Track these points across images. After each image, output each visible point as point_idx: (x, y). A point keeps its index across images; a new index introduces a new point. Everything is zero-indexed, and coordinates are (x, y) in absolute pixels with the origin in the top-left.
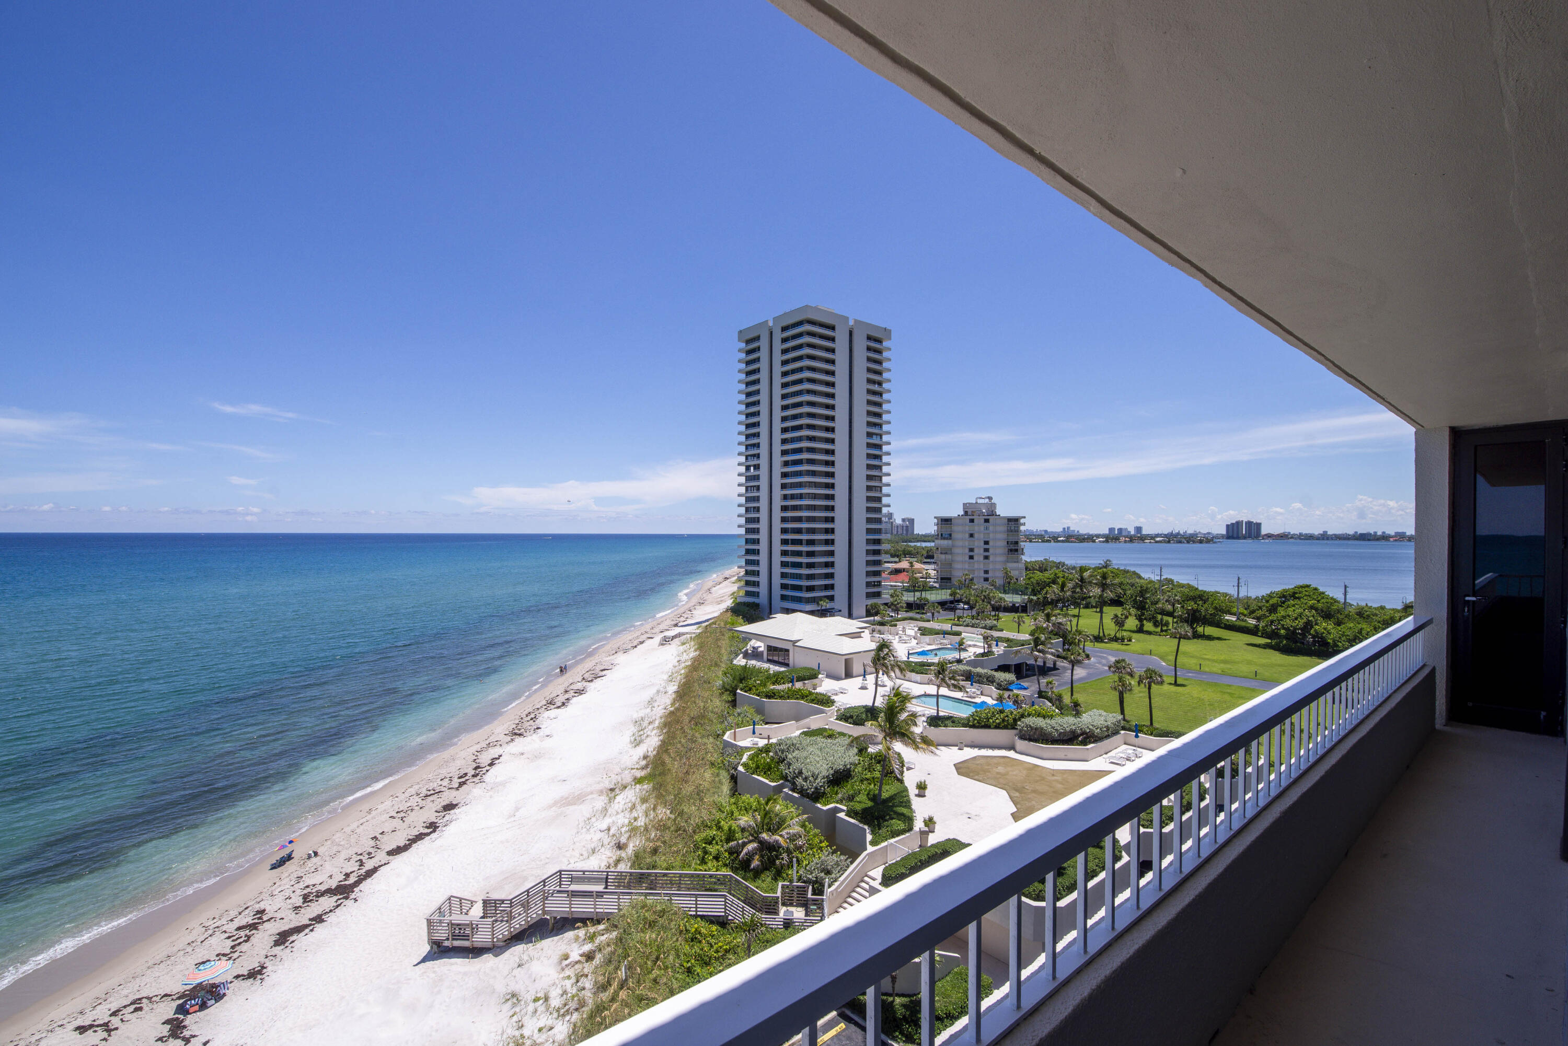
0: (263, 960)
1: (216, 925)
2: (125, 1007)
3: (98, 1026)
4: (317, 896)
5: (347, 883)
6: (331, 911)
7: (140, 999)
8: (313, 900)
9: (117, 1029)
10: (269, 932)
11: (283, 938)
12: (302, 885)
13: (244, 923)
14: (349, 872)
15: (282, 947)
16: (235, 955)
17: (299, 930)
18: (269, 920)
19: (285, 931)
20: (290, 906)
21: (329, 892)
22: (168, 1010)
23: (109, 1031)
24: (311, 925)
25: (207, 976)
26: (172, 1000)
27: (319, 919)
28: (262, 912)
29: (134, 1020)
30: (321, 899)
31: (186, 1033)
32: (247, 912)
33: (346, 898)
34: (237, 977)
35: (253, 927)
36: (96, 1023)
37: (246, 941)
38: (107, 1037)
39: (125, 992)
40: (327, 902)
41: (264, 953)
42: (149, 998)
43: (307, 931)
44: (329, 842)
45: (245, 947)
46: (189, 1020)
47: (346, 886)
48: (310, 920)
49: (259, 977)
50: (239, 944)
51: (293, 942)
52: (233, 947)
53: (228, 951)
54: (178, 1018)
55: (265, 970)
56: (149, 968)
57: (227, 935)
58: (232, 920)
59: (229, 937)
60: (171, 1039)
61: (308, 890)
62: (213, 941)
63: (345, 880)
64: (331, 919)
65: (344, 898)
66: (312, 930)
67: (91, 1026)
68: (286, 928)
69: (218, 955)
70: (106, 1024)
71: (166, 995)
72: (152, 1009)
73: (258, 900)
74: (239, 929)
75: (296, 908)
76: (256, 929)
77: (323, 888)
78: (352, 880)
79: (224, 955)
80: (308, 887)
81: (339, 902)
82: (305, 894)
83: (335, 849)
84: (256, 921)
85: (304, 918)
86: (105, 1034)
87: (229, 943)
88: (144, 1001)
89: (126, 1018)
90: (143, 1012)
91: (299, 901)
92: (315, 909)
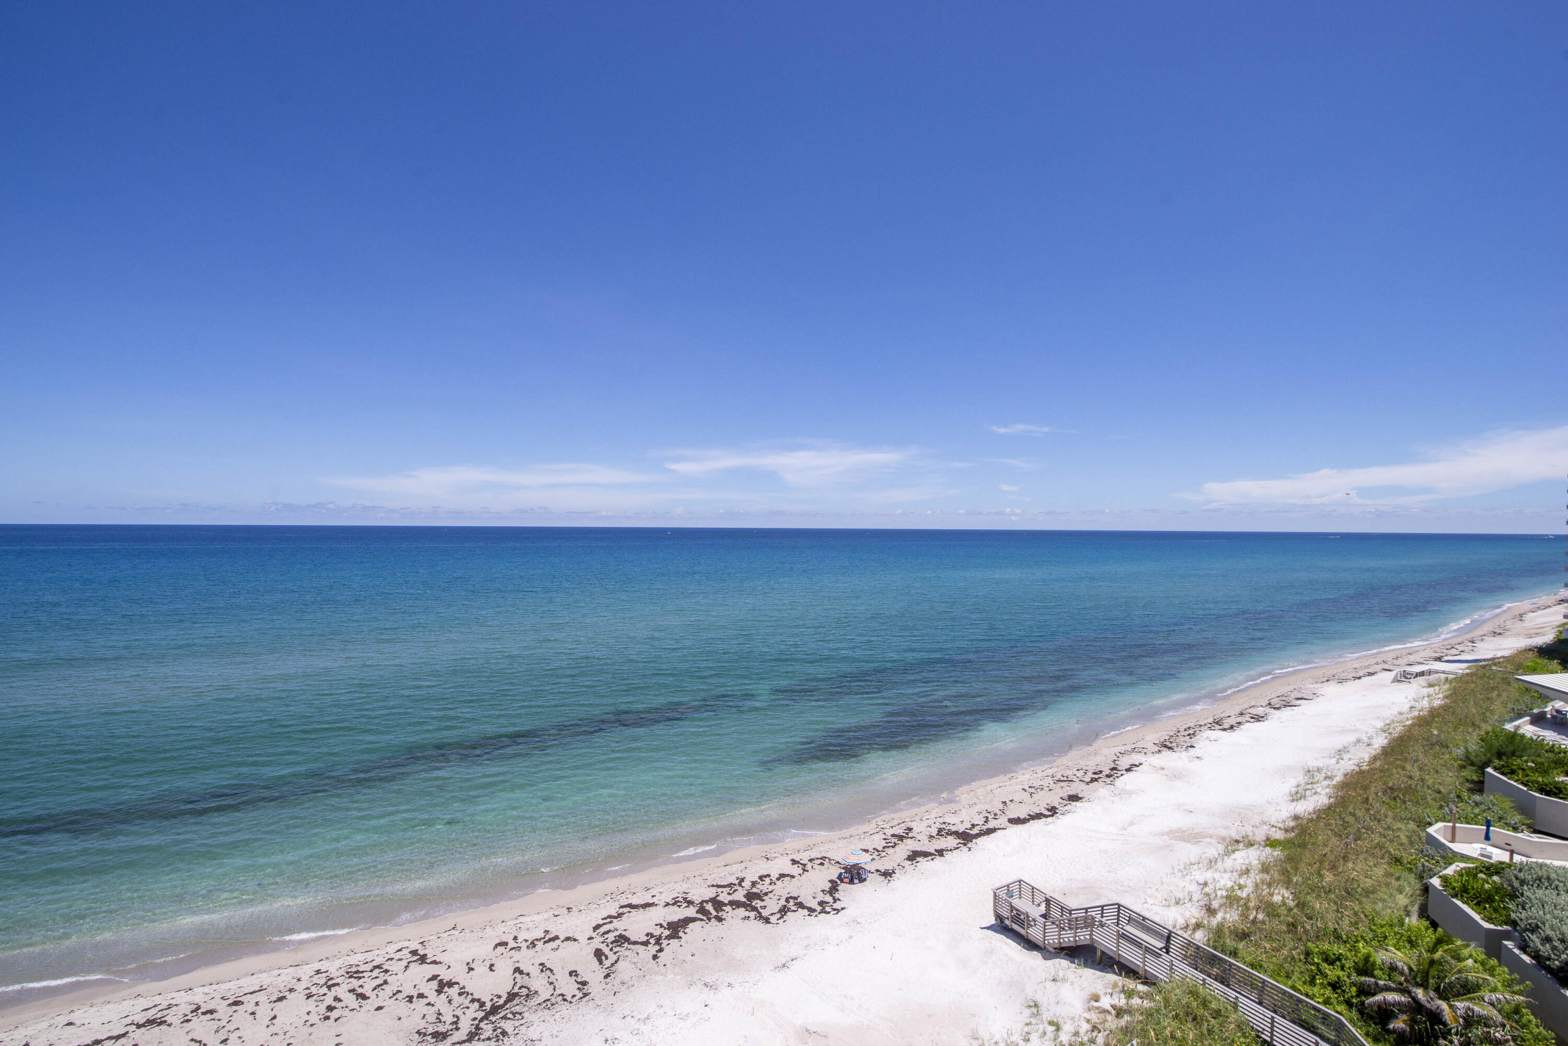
0: (896, 866)
1: (883, 826)
2: (817, 859)
3: (801, 864)
4: (947, 834)
5: (971, 832)
6: (951, 850)
7: (825, 858)
8: (943, 835)
9: (808, 871)
10: (908, 847)
11: (914, 856)
12: (941, 820)
13: (897, 833)
14: (975, 823)
15: (910, 863)
16: (883, 854)
17: (925, 854)
18: (911, 838)
19: (917, 851)
20: (928, 834)
21: (957, 834)
22: (834, 872)
23: (804, 870)
24: (934, 854)
25: (863, 859)
27: (940, 853)
28: (910, 829)
29: (818, 870)
30: (949, 837)
31: (837, 896)
32: (903, 825)
33: (965, 844)
34: (877, 871)
35: (901, 838)
36: (801, 862)
37: (893, 847)
39: (822, 849)
40: (952, 841)
41: (898, 861)
42: (830, 860)
43: (930, 858)
44: (973, 793)
45: (890, 851)
46: (842, 887)
47: (968, 834)
48: (936, 850)
49: (889, 878)
50: (889, 847)
51: (918, 862)
52: (884, 847)
53: (880, 849)
54: (836, 882)
55: (893, 875)
56: (839, 839)
57: (885, 837)
58: (892, 827)
59: (885, 839)
60: (828, 895)
61: (944, 826)
62: (876, 837)
63: (970, 829)
64: (948, 856)
65: (963, 844)
66: (932, 859)
67: (798, 862)
68: (919, 849)
69: (874, 849)
70: (804, 865)
71: (838, 862)
72: (828, 868)
73: (913, 819)
74: (893, 835)
75: (931, 836)
76: (902, 840)
77: (953, 829)
78: (975, 831)
79: (878, 851)
80: (944, 823)
81: (960, 845)
82: (940, 829)
83: (974, 800)
84: (904, 835)
85: (931, 848)
86: (801, 871)
87: (883, 843)
88: (827, 860)
89: (816, 866)
90: (824, 867)
91: (934, 834)
92: (942, 843)
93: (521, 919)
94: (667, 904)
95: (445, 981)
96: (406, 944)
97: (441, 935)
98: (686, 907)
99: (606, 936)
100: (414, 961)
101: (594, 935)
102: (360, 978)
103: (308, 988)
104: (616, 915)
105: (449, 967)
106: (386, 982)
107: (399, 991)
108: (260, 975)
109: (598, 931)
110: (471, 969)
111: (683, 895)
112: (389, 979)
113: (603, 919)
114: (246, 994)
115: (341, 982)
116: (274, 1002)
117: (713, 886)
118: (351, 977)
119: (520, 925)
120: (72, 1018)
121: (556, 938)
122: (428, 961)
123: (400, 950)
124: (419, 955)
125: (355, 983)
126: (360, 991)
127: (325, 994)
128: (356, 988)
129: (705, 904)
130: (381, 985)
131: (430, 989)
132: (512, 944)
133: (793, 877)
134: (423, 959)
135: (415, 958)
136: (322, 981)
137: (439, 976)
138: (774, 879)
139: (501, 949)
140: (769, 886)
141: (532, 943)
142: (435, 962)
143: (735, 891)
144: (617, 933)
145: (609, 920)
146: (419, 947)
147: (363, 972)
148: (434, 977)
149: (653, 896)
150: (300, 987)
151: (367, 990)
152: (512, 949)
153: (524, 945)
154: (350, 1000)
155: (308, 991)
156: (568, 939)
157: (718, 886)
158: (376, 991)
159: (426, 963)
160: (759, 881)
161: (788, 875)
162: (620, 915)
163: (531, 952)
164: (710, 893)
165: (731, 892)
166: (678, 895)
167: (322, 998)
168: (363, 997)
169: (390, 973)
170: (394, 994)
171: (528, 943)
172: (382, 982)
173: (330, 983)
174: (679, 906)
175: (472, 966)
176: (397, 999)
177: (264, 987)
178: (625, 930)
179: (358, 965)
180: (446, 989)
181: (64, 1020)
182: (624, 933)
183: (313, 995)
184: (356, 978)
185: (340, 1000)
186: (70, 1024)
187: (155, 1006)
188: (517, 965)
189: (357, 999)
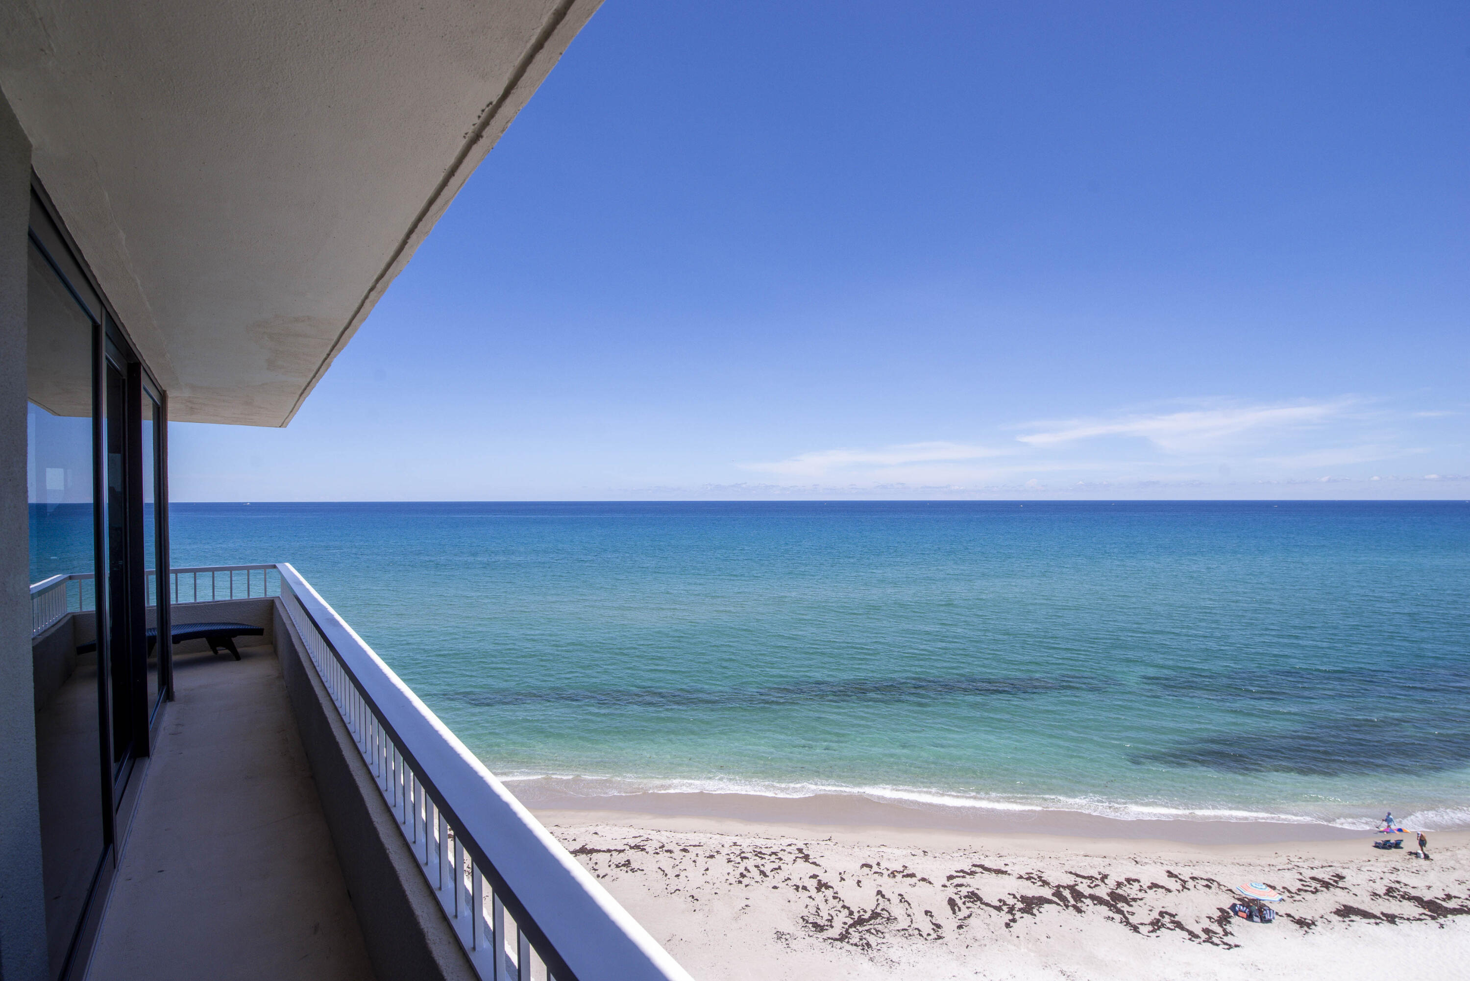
0: (1317, 917)
1: (1298, 864)
2: (1202, 879)
3: (1180, 879)
4: (1403, 897)
5: (1444, 904)
6: (1408, 919)
7: (1213, 881)
8: (1396, 898)
9: (1189, 889)
10: (1337, 899)
11: (1346, 912)
12: (1393, 877)
13: (1320, 876)
14: (1453, 894)
15: (1341, 919)
16: (1297, 898)
17: (1366, 915)
18: (1342, 888)
19: (1351, 907)
20: (1370, 889)
21: (1419, 900)
22: (1226, 902)
23: (1184, 887)
24: (1379, 918)
25: (1268, 897)
26: (1234, 897)
27: (1391, 919)
28: (1342, 878)
29: (1202, 892)
30: (1405, 902)
31: (1228, 928)
32: (1329, 869)
33: (1433, 918)
34: (1288, 915)
35: (1326, 885)
36: (1180, 876)
37: (1313, 892)
38: (1181, 890)
39: (1208, 869)
40: (1410, 909)
41: (1322, 912)
42: (1219, 884)
43: (1373, 921)
44: (1449, 853)
45: (1309, 896)
46: (1235, 920)
47: (1440, 907)
48: (1382, 913)
49: (1306, 928)
50: (1306, 891)
51: (1352, 921)
52: (1299, 890)
53: (1294, 890)
54: (1228, 913)
55: (1313, 927)
56: (1233, 863)
57: (1300, 877)
58: (1312, 868)
59: (1301, 880)
60: (1216, 923)
61: (1397, 886)
62: (1287, 874)
63: (1444, 900)
64: (1403, 926)
65: (1430, 916)
66: (1377, 924)
67: (1176, 876)
68: (1355, 905)
69: (1284, 888)
70: (1185, 882)
71: (1230, 890)
72: (1217, 893)
73: (1345, 865)
74: (1313, 878)
75: (1375, 894)
76: (1328, 888)
77: (1414, 893)
78: (1451, 904)
79: (1289, 891)
80: (1398, 882)
81: (1423, 917)
82: (1391, 888)
83: (1452, 863)
84: (1331, 882)
85: (1377, 908)
86: (1180, 888)
87: (1299, 885)
88: (1215, 883)
89: (1199, 886)
90: (1210, 891)
91: (1382, 891)
92: (1393, 907)
93: (883, 849)
94: (1021, 877)
95: (822, 882)
96: (795, 841)
97: (820, 842)
98: (1041, 886)
99: (959, 889)
100: (800, 858)
101: (948, 884)
102: (762, 858)
103: (728, 854)
104: (969, 871)
105: (826, 872)
106: (780, 868)
107: (789, 879)
108: (699, 834)
109: (951, 881)
110: (842, 879)
111: (1038, 873)
112: (783, 866)
113: (957, 872)
114: (691, 846)
115: (750, 857)
116: (708, 857)
117: (1071, 873)
118: (756, 855)
119: (882, 854)
120: (598, 829)
121: (912, 875)
122: (810, 861)
123: (790, 845)
124: (804, 853)
125: (759, 861)
126: (762, 868)
127: (739, 863)
128: (760, 865)
129: (1061, 889)
130: (776, 869)
131: (812, 884)
132: (875, 868)
133: (1169, 891)
134: (806, 858)
135: (801, 855)
136: (738, 852)
137: (818, 876)
138: (1145, 887)
139: (866, 870)
140: (1138, 892)
141: (892, 873)
142: (814, 863)
143: (1096, 885)
144: (970, 890)
145: (961, 874)
146: (803, 847)
147: (764, 854)
148: (814, 876)
149: (1006, 865)
150: (724, 851)
151: (767, 869)
152: (875, 873)
153: (886, 873)
154: (755, 873)
155: (728, 857)
156: (923, 880)
157: (1077, 875)
158: (773, 873)
159: (809, 862)
160: (1125, 883)
161: (1162, 887)
162: (972, 873)
163: (891, 881)
164: (1070, 880)
165: (1092, 885)
166: (1033, 871)
167: (737, 865)
168: (763, 873)
169: (783, 861)
170: (786, 880)
171: (889, 872)
172: (777, 867)
173: (743, 855)
174: (1034, 883)
175: (844, 877)
176: (787, 885)
177: (702, 844)
178: (978, 889)
179: (761, 848)
180: (823, 889)
181: (593, 829)
182: (976, 891)
183: (732, 861)
184: (760, 857)
185: (749, 871)
186: (596, 833)
187: (640, 836)
188: (880, 889)
189: (760, 875)
